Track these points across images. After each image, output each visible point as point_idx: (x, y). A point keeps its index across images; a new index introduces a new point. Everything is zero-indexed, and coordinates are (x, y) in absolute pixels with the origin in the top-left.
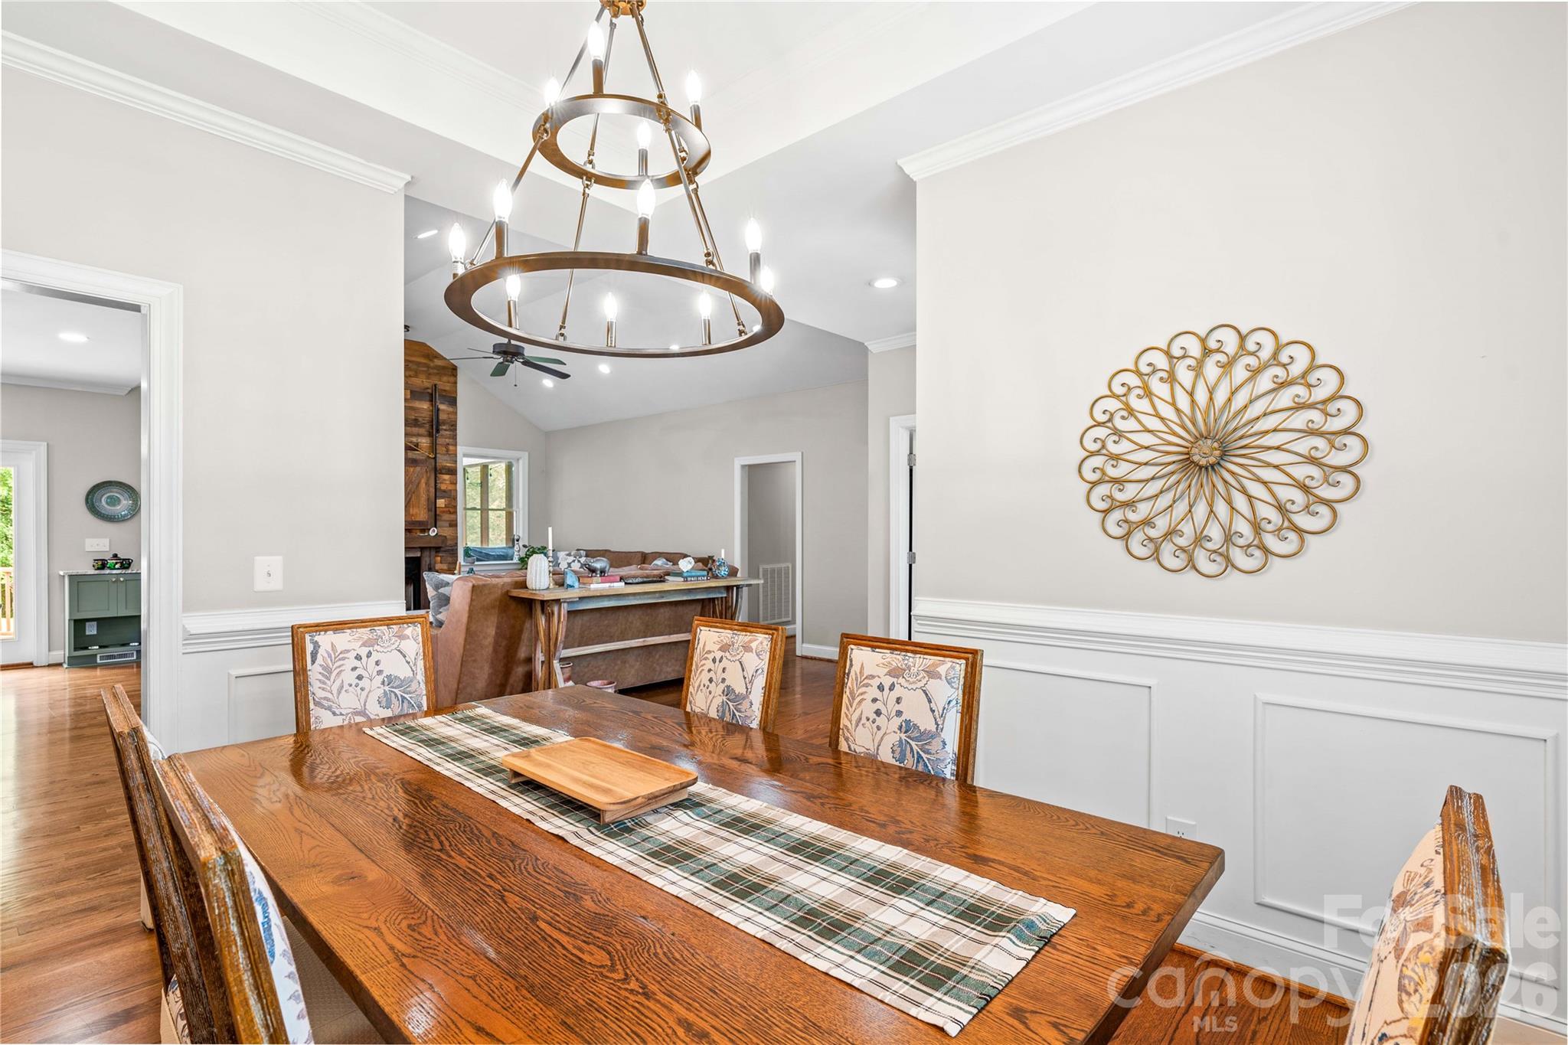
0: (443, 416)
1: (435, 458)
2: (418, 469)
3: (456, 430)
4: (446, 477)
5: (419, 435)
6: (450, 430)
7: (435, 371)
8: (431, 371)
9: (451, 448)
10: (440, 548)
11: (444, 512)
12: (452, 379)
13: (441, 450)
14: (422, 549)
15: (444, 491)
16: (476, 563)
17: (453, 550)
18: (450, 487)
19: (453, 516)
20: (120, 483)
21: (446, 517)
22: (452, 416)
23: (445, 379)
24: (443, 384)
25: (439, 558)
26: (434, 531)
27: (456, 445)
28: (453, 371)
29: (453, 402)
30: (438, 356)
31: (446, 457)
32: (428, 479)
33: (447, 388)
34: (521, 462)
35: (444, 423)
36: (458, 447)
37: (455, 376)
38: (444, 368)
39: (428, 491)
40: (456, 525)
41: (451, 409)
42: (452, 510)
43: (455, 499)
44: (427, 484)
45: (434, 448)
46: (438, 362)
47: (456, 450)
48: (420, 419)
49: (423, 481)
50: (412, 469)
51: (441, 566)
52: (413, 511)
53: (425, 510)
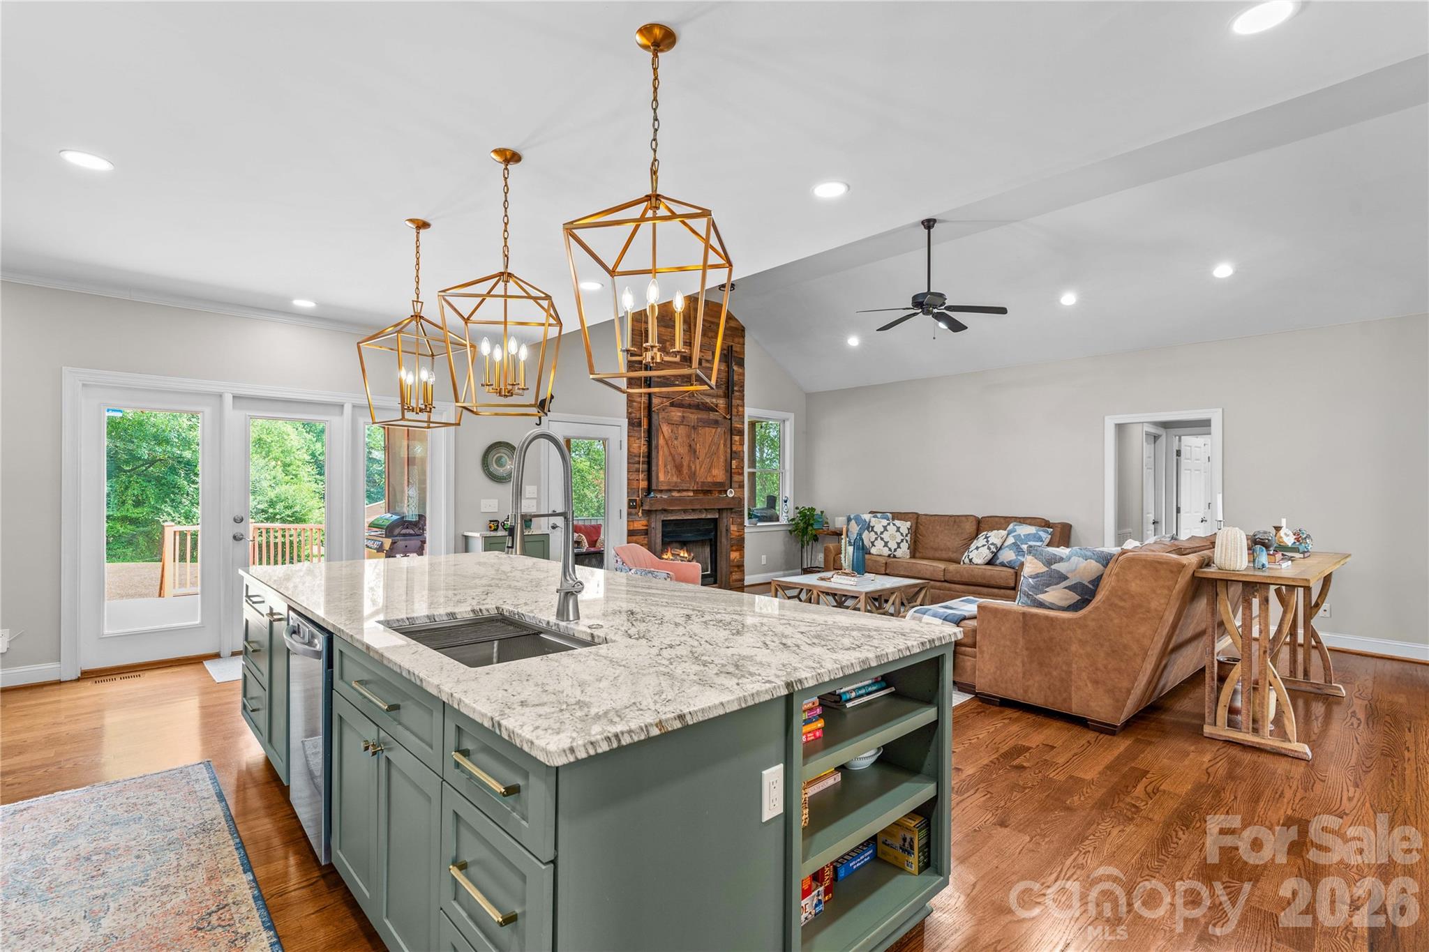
0: (735, 378)
1: (731, 419)
2: (719, 429)
3: (743, 391)
4: (738, 438)
6: (740, 391)
7: (730, 333)
8: (727, 332)
9: (740, 409)
10: (732, 509)
11: (735, 473)
12: (741, 340)
13: (734, 411)
14: (720, 511)
15: (737, 452)
16: (759, 524)
17: (741, 511)
18: (740, 448)
19: (741, 477)
20: (508, 444)
21: (737, 478)
22: (741, 378)
23: (736, 340)
24: (736, 345)
25: (734, 520)
26: (731, 492)
27: (743, 406)
28: (742, 331)
29: (741, 363)
31: (737, 418)
32: (725, 441)
33: (738, 349)
34: (787, 424)
35: (736, 384)
36: (745, 408)
37: (744, 337)
38: (736, 329)
39: (726, 451)
40: (742, 487)
41: (741, 370)
42: (740, 470)
43: (742, 460)
44: (725, 445)
45: (729, 408)
46: (735, 326)
47: (743, 411)
49: (722, 442)
50: (714, 430)
51: (733, 528)
52: (715, 472)
53: (724, 472)
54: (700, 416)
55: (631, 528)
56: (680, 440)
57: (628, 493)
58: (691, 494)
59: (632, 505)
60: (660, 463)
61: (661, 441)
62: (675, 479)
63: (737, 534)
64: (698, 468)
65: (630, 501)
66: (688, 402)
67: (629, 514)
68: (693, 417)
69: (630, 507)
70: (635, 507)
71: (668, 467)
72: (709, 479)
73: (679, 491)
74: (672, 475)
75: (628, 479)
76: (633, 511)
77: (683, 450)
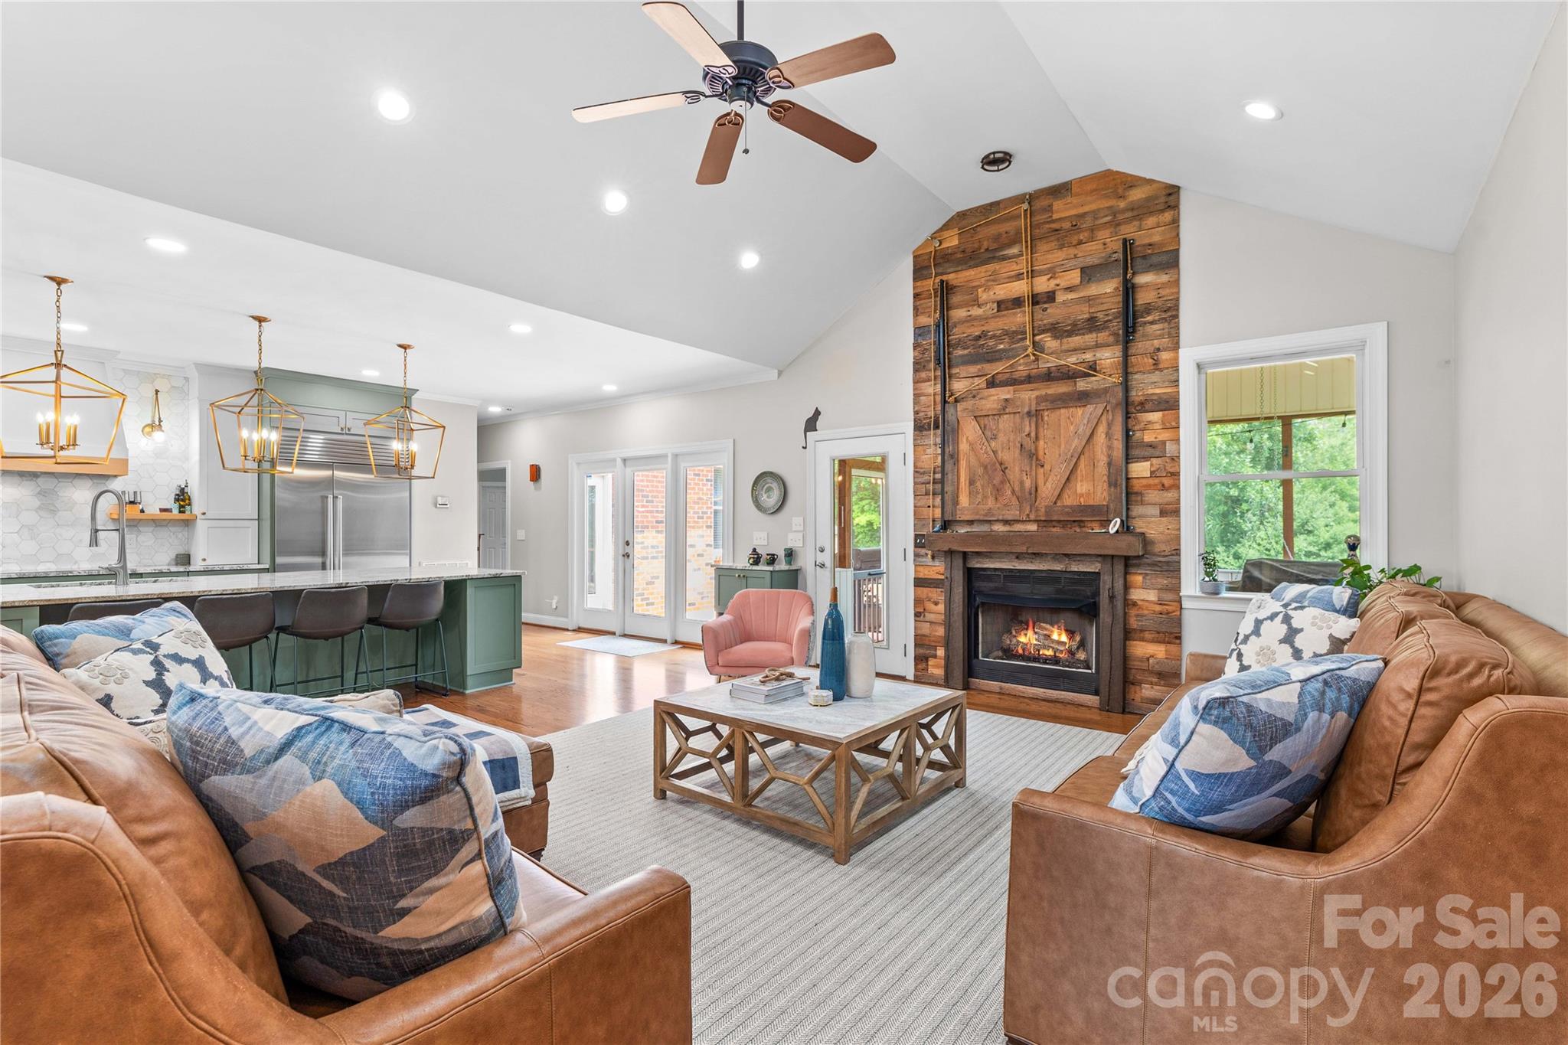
0: (1143, 298)
1: (1124, 383)
2: (1090, 408)
3: (1177, 316)
4: (1155, 416)
5: (1098, 346)
6: (1164, 320)
7: (1129, 214)
8: (1120, 217)
9: (1165, 356)
10: (1143, 558)
11: (1149, 486)
12: (1168, 217)
14: (1102, 558)
15: (1151, 446)
16: (1224, 595)
17: (1170, 562)
18: (1164, 436)
19: (1169, 496)
20: (771, 473)
21: (1153, 496)
23: (1151, 221)
24: (1148, 233)
25: (1140, 578)
26: (1117, 525)
27: (1176, 347)
28: (1169, 197)
29: (1170, 262)
30: (1130, 182)
31: (1155, 377)
32: (1109, 425)
33: (1156, 238)
34: (1367, 353)
35: (1148, 309)
36: (1182, 352)
37: (1175, 207)
38: (1148, 201)
39: (1110, 448)
40: (1176, 512)
41: (1165, 279)
42: (1167, 482)
43: (1175, 459)
44: (1108, 436)
45: (1126, 363)
46: (1137, 195)
47: (1177, 359)
48: (1100, 315)
49: (1102, 429)
50: (1080, 411)
51: (1145, 593)
52: (1082, 487)
53: (1106, 486)
54: (1043, 392)
55: (921, 576)
56: (1001, 438)
57: (915, 525)
58: (1033, 527)
59: (920, 542)
60: (962, 479)
61: (964, 446)
62: (990, 503)
63: (1158, 608)
64: (1041, 482)
65: (916, 536)
66: (1025, 374)
67: (916, 555)
68: (1027, 396)
69: (916, 546)
70: (923, 546)
71: (978, 484)
72: (1068, 500)
73: (1006, 522)
74: (985, 497)
75: (915, 507)
76: (923, 551)
77: (1010, 456)
